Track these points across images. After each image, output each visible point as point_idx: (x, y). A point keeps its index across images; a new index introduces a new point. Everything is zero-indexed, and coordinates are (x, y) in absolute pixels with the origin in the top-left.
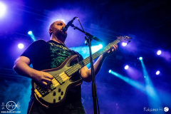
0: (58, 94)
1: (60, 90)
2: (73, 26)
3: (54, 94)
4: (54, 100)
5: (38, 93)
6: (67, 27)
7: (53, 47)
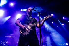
0: (27, 33)
1: (28, 32)
2: (34, 10)
3: (26, 33)
4: (26, 35)
5: (21, 32)
6: (32, 10)
7: (27, 17)
